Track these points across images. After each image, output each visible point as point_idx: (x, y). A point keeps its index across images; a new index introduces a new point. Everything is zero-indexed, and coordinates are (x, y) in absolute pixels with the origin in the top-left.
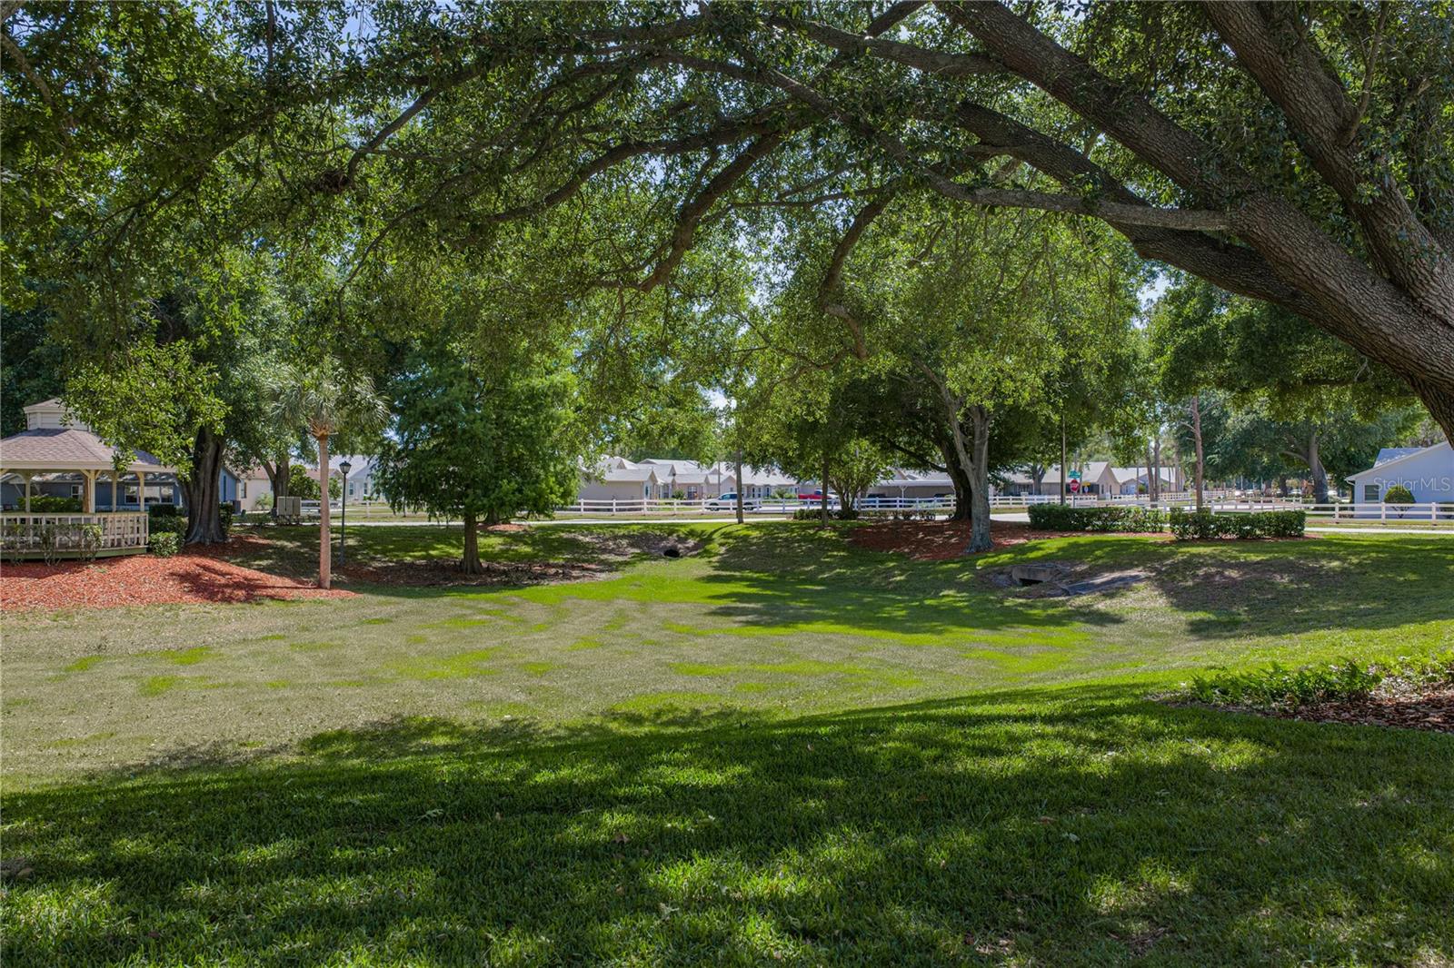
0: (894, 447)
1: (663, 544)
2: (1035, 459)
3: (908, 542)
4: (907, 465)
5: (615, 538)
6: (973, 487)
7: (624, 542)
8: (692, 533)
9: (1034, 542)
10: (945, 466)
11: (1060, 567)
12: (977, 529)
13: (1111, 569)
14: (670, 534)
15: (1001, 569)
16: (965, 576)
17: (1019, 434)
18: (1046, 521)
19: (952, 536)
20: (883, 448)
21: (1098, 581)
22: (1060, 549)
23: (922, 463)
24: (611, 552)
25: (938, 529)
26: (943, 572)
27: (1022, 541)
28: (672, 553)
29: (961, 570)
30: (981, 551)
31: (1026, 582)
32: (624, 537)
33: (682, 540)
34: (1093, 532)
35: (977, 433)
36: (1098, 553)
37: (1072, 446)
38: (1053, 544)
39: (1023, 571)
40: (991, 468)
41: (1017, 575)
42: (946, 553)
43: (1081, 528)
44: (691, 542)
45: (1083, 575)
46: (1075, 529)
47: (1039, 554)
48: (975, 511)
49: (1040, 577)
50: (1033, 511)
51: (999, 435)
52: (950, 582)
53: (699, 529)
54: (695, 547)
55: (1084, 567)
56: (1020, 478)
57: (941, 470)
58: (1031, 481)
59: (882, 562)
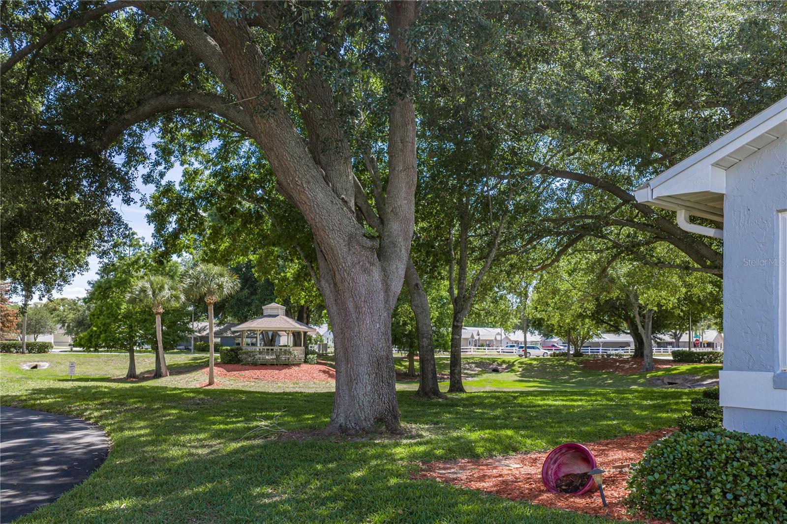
0: (603, 322)
1: (491, 366)
2: (675, 328)
3: (611, 367)
4: (608, 331)
5: (469, 363)
6: (645, 341)
7: (473, 365)
8: (504, 362)
9: (674, 367)
10: (629, 331)
11: (687, 377)
12: (646, 360)
13: (711, 378)
14: (494, 362)
15: (658, 378)
16: (642, 381)
17: (667, 317)
18: (681, 357)
19: (633, 364)
20: (597, 323)
21: (705, 383)
22: (687, 370)
23: (616, 330)
24: (468, 369)
25: (626, 361)
26: (631, 379)
27: (668, 366)
28: (496, 371)
29: (639, 378)
30: (649, 370)
31: (670, 383)
32: (472, 363)
33: (500, 365)
34: (705, 363)
35: (647, 317)
36: (706, 371)
37: (695, 322)
38: (684, 367)
39: (669, 378)
40: (653, 333)
41: (666, 380)
42: (633, 371)
43: (699, 362)
44: (504, 366)
45: (698, 380)
46: (696, 362)
47: (677, 371)
48: (645, 352)
49: (677, 381)
50: (674, 354)
51: (657, 317)
52: (634, 382)
53: (507, 360)
54: (507, 368)
55: (698, 377)
56: (667, 338)
57: (627, 333)
58: (674, 340)
59: (600, 375)
